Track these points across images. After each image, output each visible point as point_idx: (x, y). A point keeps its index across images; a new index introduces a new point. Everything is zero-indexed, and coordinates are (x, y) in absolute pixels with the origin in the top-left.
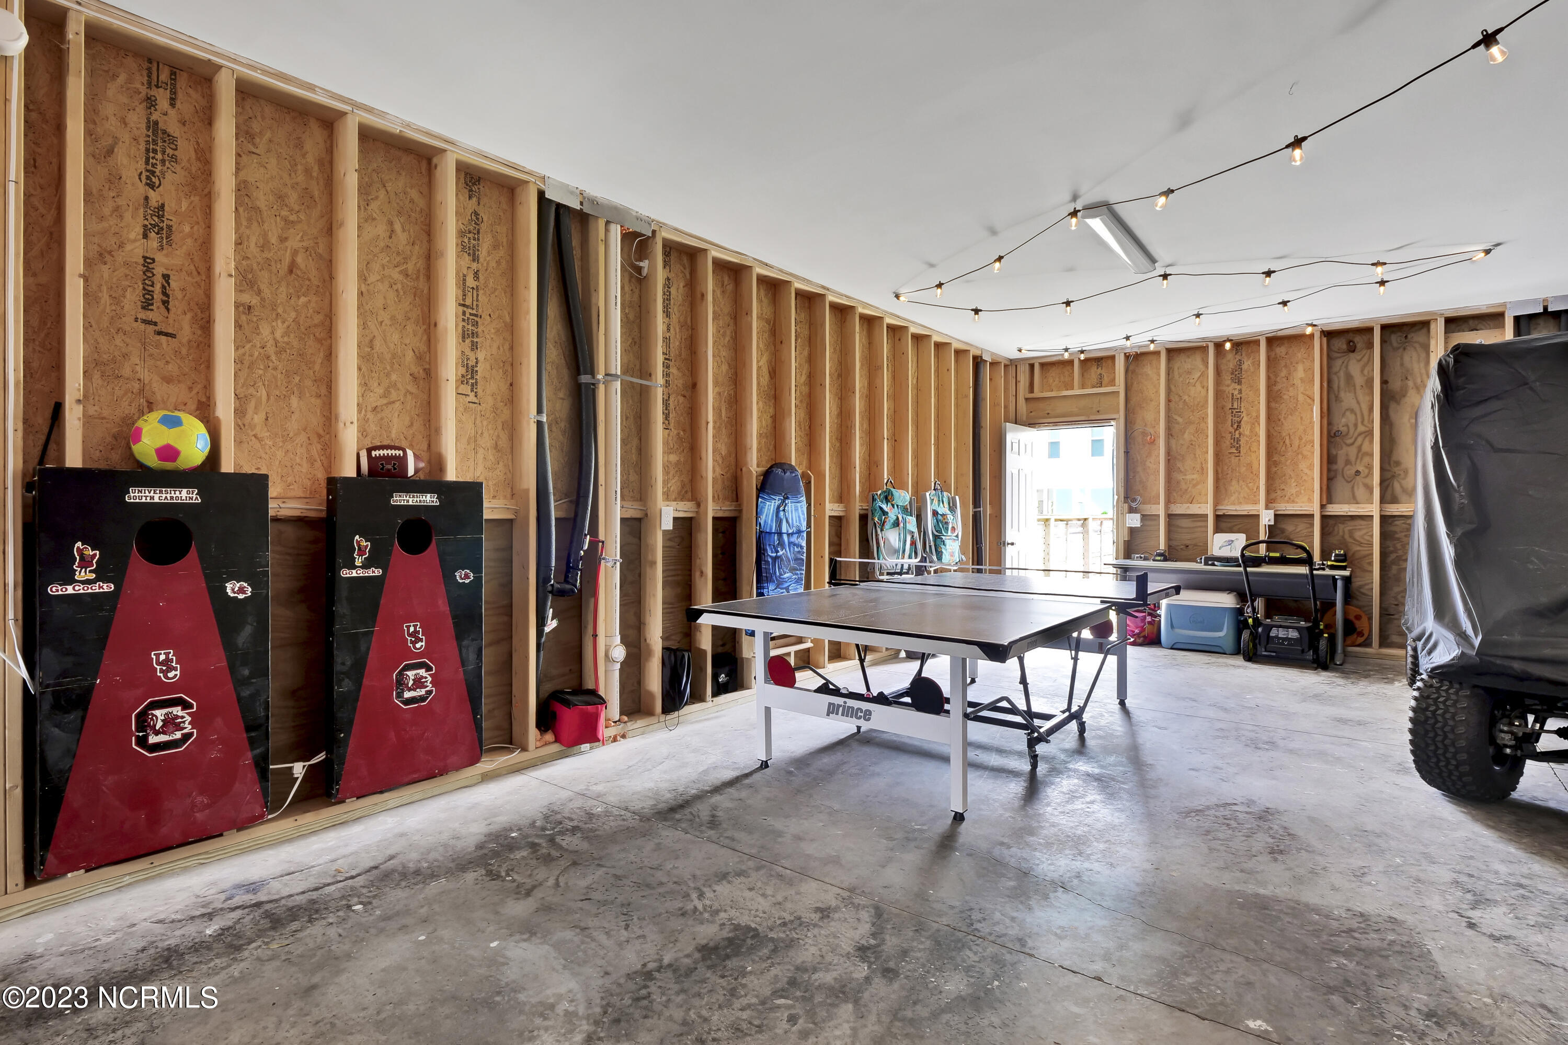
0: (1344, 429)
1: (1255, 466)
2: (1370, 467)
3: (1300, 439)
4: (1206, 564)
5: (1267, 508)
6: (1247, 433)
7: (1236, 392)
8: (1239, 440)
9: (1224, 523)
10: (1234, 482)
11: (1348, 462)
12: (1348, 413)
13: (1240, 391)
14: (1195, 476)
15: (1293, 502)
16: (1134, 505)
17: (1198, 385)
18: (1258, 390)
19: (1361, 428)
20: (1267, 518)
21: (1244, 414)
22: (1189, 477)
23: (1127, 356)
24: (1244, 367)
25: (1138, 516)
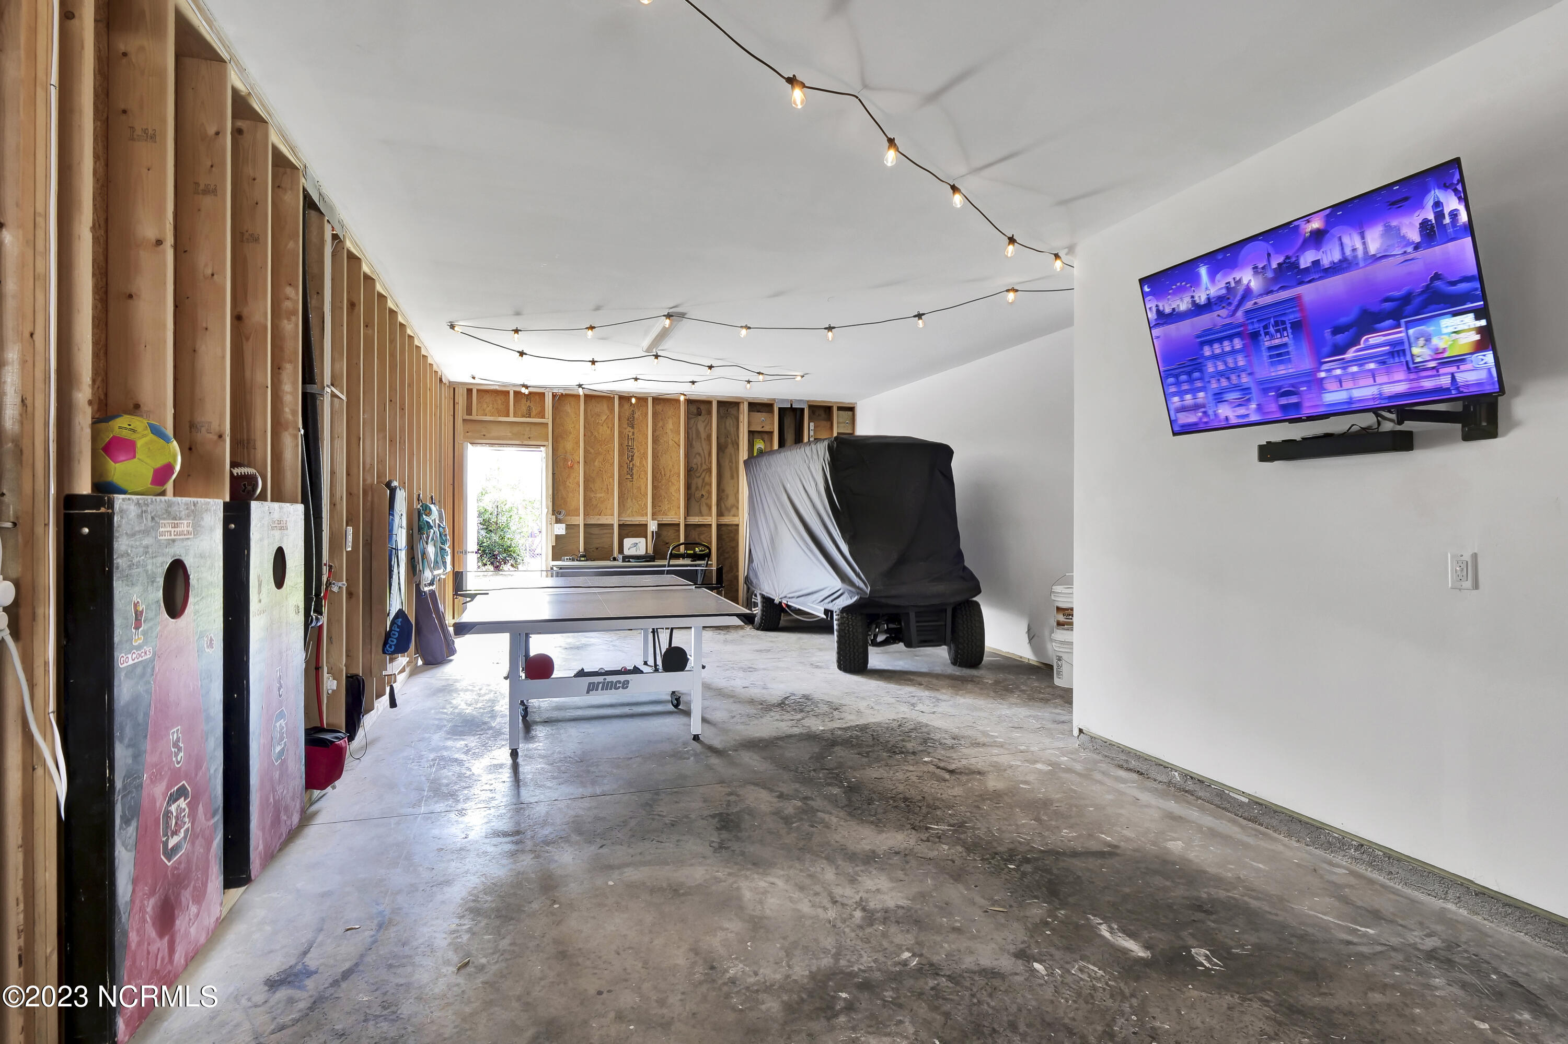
0: (695, 466)
1: (643, 488)
2: (710, 493)
3: (671, 471)
4: (624, 561)
5: (653, 519)
6: (638, 464)
7: (630, 434)
8: (632, 469)
9: (629, 530)
10: (629, 500)
11: (697, 488)
12: (697, 456)
13: (633, 434)
14: (602, 495)
15: (666, 515)
16: (560, 517)
17: (605, 425)
18: (647, 435)
19: (704, 467)
20: (653, 527)
21: (635, 451)
22: (598, 495)
23: (554, 396)
24: (636, 416)
25: (564, 526)
